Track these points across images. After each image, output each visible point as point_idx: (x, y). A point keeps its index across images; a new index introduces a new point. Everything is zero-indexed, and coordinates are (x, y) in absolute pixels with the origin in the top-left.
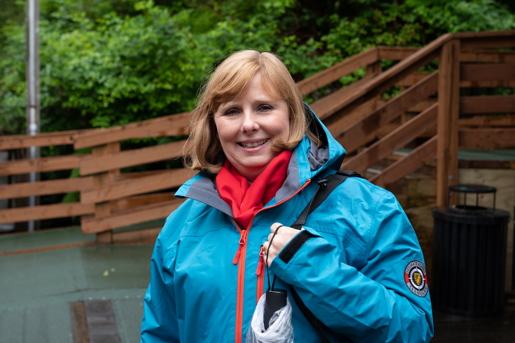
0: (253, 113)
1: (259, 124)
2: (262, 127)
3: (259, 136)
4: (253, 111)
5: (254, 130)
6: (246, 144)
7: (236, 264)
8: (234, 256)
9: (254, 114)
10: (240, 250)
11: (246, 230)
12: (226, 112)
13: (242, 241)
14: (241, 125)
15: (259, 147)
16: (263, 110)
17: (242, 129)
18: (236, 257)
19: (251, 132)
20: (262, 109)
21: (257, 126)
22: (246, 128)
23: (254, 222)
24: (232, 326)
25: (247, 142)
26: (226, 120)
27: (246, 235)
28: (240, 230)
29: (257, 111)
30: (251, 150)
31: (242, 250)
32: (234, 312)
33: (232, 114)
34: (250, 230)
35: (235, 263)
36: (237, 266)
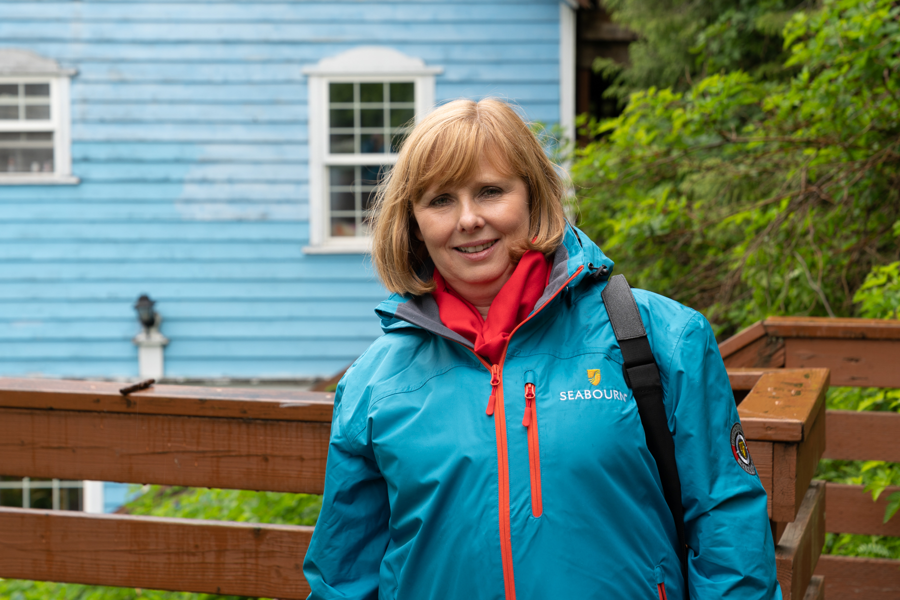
0: (474, 201)
1: (483, 218)
2: (488, 222)
3: (486, 235)
4: (473, 199)
5: (477, 228)
6: (466, 249)
7: (490, 416)
8: (486, 403)
9: (475, 203)
10: (494, 393)
11: (498, 364)
12: (431, 202)
13: (495, 381)
14: (458, 220)
15: (486, 252)
16: (489, 194)
17: (459, 227)
18: (489, 405)
19: (474, 231)
20: (486, 194)
21: (481, 221)
22: (465, 225)
23: (509, 351)
24: (493, 507)
25: (468, 246)
26: (433, 215)
27: (500, 372)
28: (489, 366)
29: (479, 197)
30: (474, 256)
31: (496, 395)
32: (495, 486)
33: (441, 205)
34: (505, 363)
35: (490, 413)
36: (494, 417)
